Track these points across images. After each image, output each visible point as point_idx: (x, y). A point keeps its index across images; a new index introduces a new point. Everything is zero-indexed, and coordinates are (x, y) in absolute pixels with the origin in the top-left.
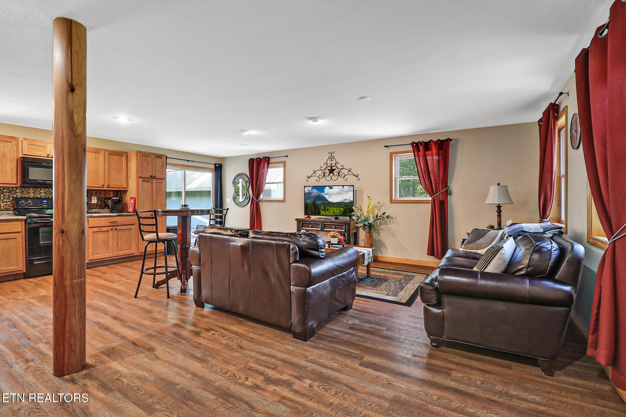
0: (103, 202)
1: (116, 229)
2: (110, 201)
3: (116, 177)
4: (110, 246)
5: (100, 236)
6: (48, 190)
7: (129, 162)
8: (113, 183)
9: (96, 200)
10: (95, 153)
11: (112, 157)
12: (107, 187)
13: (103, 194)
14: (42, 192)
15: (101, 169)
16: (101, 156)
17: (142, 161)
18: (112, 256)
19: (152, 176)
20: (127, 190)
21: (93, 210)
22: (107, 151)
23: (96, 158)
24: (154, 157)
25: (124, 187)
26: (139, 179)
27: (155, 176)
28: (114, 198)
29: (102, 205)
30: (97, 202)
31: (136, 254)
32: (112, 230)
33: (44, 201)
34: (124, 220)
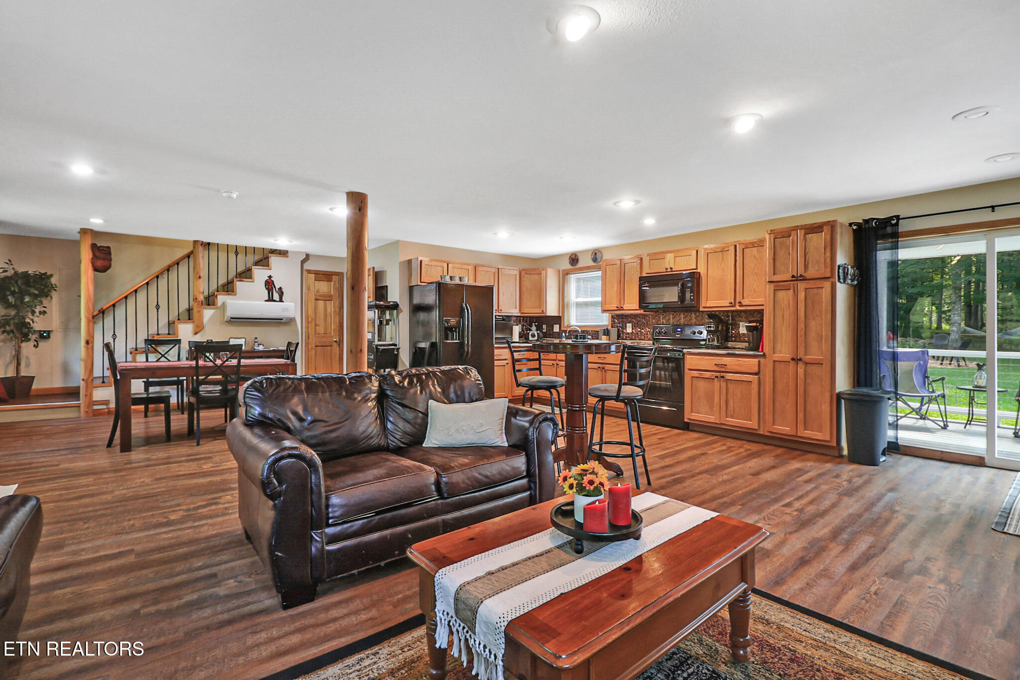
1: (724, 377)
4: (715, 403)
5: (701, 385)
10: (721, 251)
11: (748, 251)
12: (739, 306)
17: (775, 249)
19: (796, 276)
22: (741, 243)
23: (723, 260)
24: (801, 233)
26: (768, 286)
27: (802, 276)
31: (761, 433)
32: (718, 377)
34: (739, 362)
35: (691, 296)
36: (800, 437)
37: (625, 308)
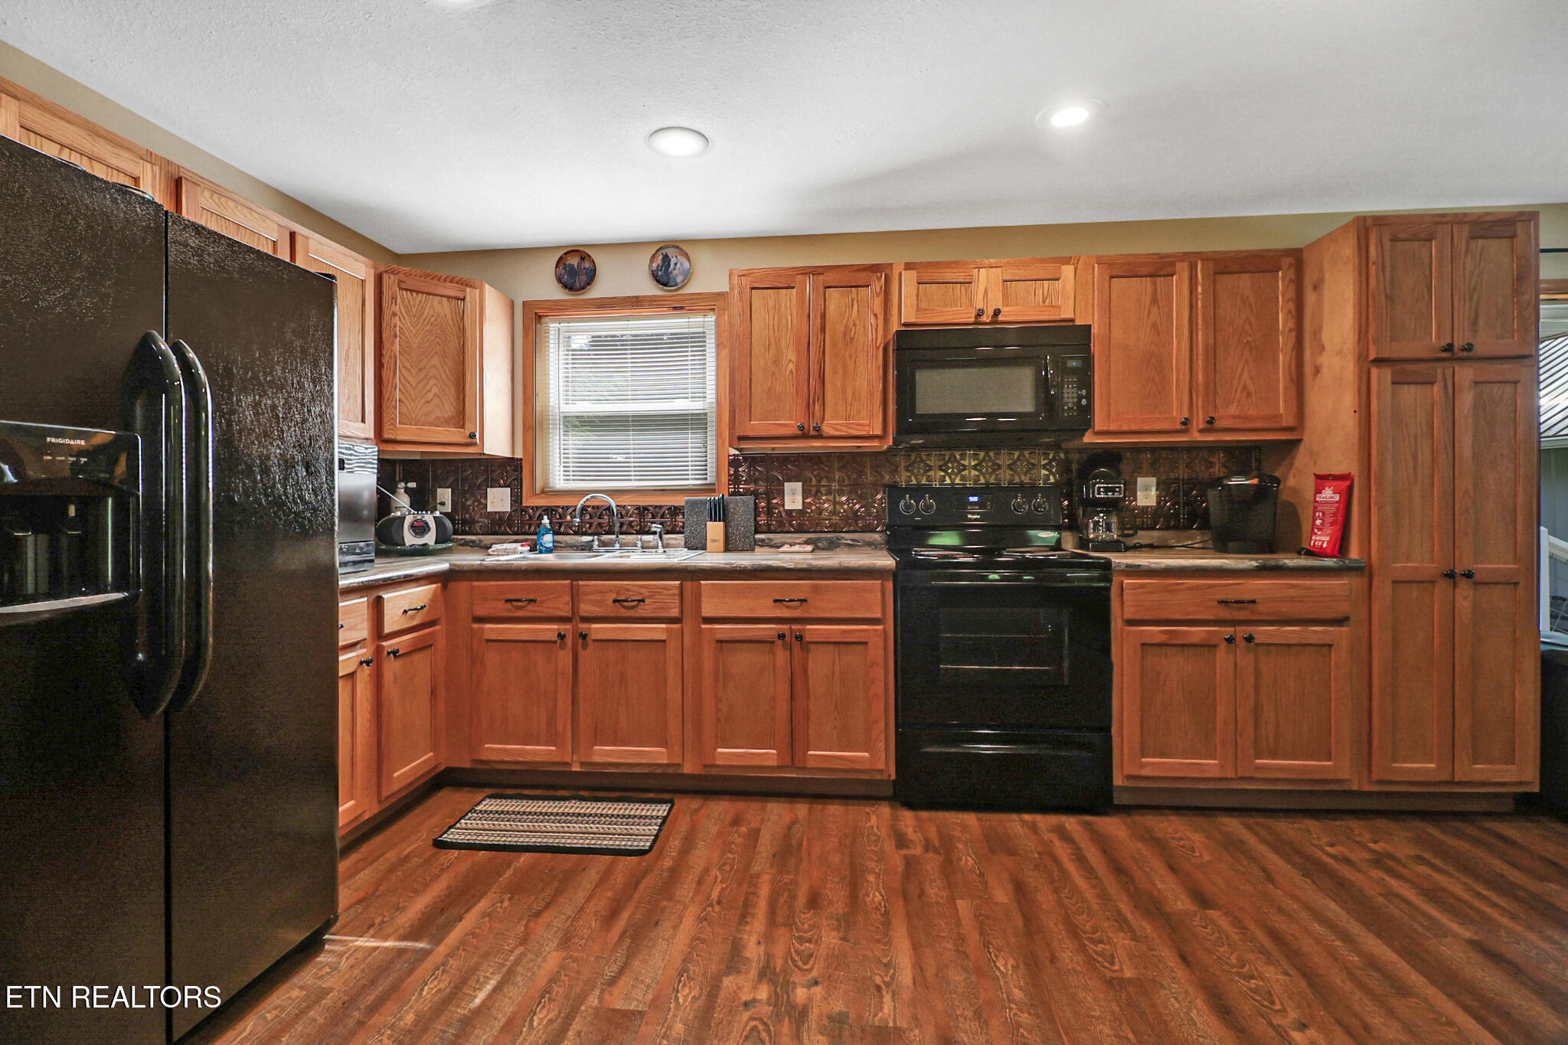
0: (1182, 499)
1: (1249, 639)
2: (1212, 494)
3: (1246, 376)
4: (1220, 718)
5: (1176, 668)
6: (987, 455)
7: (1310, 298)
8: (1232, 410)
9: (1153, 492)
10: (1151, 276)
11: (1227, 281)
12: (1201, 431)
13: (1182, 466)
14: (966, 463)
15: (1178, 347)
16: (1178, 284)
17: (1393, 267)
18: (1230, 774)
19: (1449, 348)
20: (1299, 441)
21: (1143, 537)
22: (1205, 257)
23: (1155, 300)
24: (1462, 234)
25: (1285, 424)
26: (1374, 371)
27: (1469, 348)
28: (1235, 481)
29: (1176, 515)
30: (1158, 503)
31: (1355, 788)
32: (1230, 640)
33: (972, 499)
34: (1292, 592)
35: (1080, 397)
36: (1459, 783)
37: (827, 430)
